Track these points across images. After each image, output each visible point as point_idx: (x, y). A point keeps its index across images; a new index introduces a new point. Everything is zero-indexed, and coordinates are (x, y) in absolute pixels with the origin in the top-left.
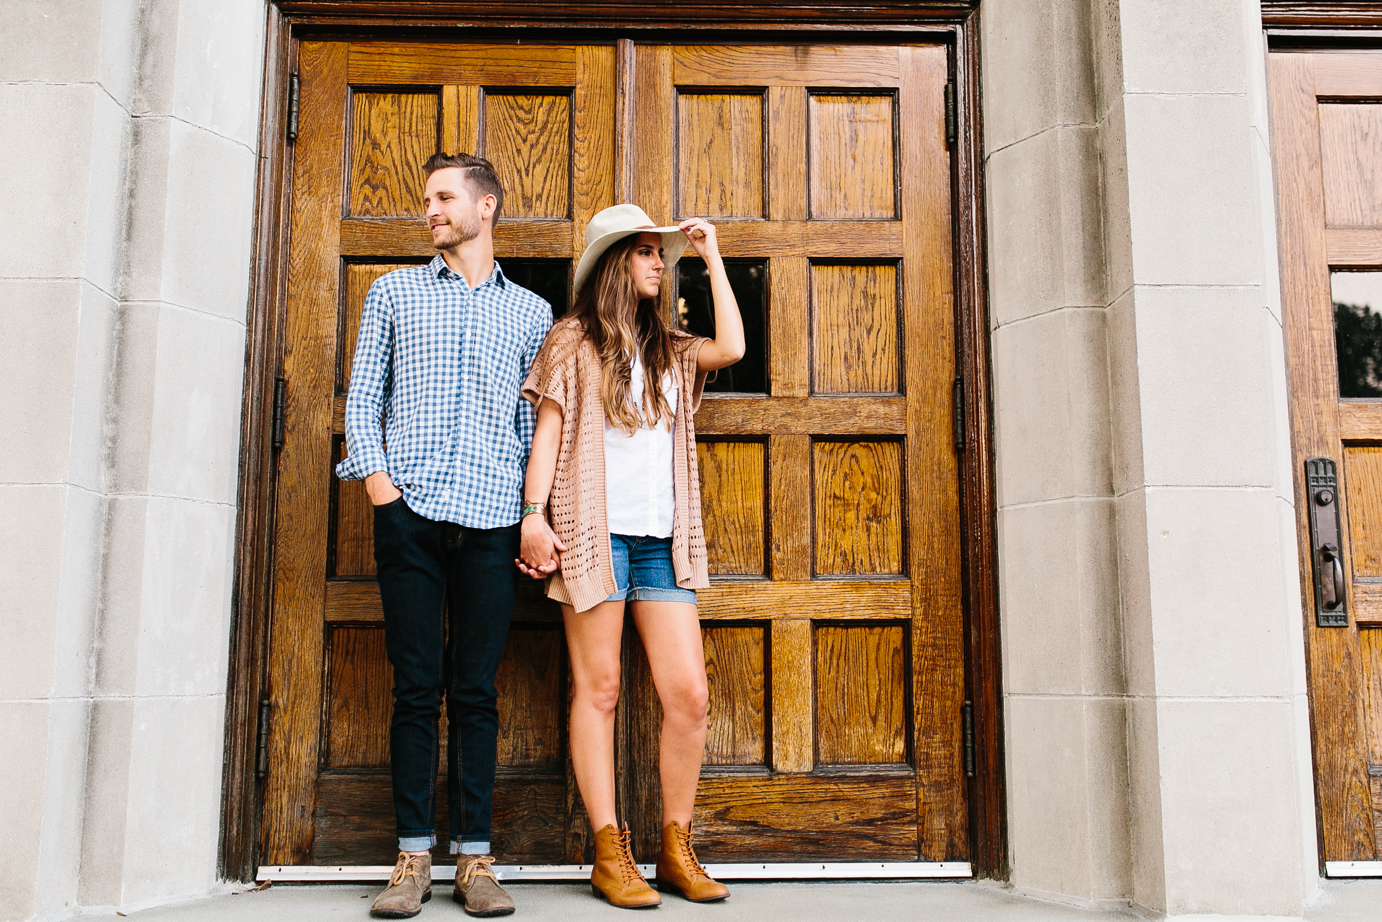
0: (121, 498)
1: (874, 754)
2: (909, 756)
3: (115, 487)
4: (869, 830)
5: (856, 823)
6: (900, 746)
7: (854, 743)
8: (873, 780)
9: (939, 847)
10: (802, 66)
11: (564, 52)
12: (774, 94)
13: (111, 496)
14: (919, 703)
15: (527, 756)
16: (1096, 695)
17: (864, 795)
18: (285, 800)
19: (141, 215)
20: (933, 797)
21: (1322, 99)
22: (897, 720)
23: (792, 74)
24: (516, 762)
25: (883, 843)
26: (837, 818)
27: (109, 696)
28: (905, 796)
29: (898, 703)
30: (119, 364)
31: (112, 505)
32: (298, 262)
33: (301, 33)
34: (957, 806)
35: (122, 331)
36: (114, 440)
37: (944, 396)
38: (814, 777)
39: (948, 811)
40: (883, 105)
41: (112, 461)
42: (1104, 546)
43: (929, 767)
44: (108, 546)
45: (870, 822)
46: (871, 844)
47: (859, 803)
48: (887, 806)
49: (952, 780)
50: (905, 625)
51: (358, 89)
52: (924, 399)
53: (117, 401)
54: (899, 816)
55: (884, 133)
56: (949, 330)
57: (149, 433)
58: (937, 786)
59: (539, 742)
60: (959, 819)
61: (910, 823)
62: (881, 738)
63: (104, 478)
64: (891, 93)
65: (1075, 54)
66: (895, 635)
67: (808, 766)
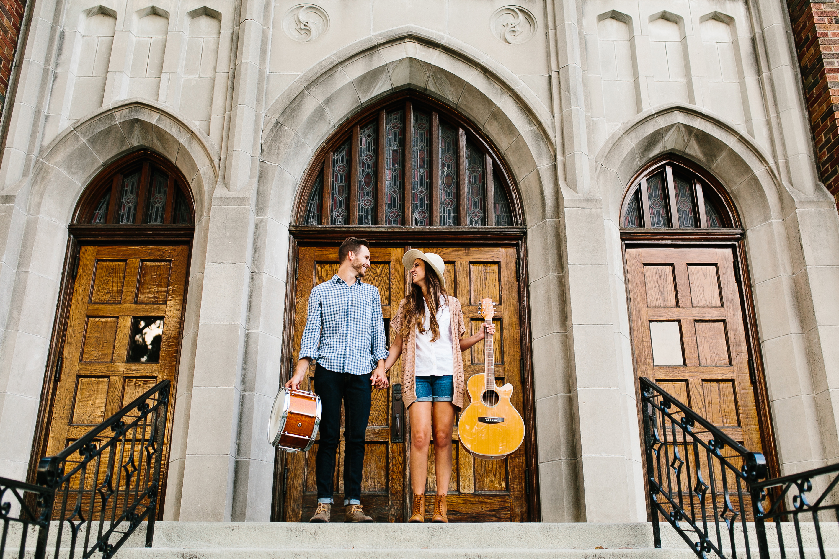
0: (246, 394)
1: (495, 488)
2: (507, 488)
3: (244, 390)
4: (494, 513)
5: (489, 511)
6: (504, 485)
7: (488, 484)
8: (495, 496)
10: (467, 254)
11: (387, 250)
12: (458, 263)
13: (243, 394)
14: (510, 469)
15: (375, 488)
16: (566, 459)
17: (492, 501)
18: (292, 502)
19: (253, 303)
20: (516, 502)
21: (645, 264)
22: (503, 476)
23: (464, 257)
24: (371, 490)
25: (499, 518)
26: (482, 509)
27: (243, 458)
28: (506, 502)
29: (503, 470)
30: (246, 351)
31: (243, 397)
32: (298, 320)
33: (300, 244)
34: (524, 505)
35: (247, 341)
36: (244, 376)
37: (517, 364)
38: (474, 495)
39: (521, 507)
40: (495, 267)
41: (243, 382)
42: (568, 410)
43: (514, 491)
44: (242, 410)
45: (494, 510)
46: (494, 518)
47: (490, 504)
48: (500, 505)
49: (522, 496)
51: (318, 262)
52: (510, 365)
53: (245, 363)
54: (504, 508)
55: (496, 276)
56: (518, 342)
57: (255, 373)
58: (517, 498)
59: (379, 483)
60: (525, 509)
61: (508, 511)
62: (497, 482)
63: (241, 388)
64: (498, 263)
65: (555, 251)
67: (472, 491)
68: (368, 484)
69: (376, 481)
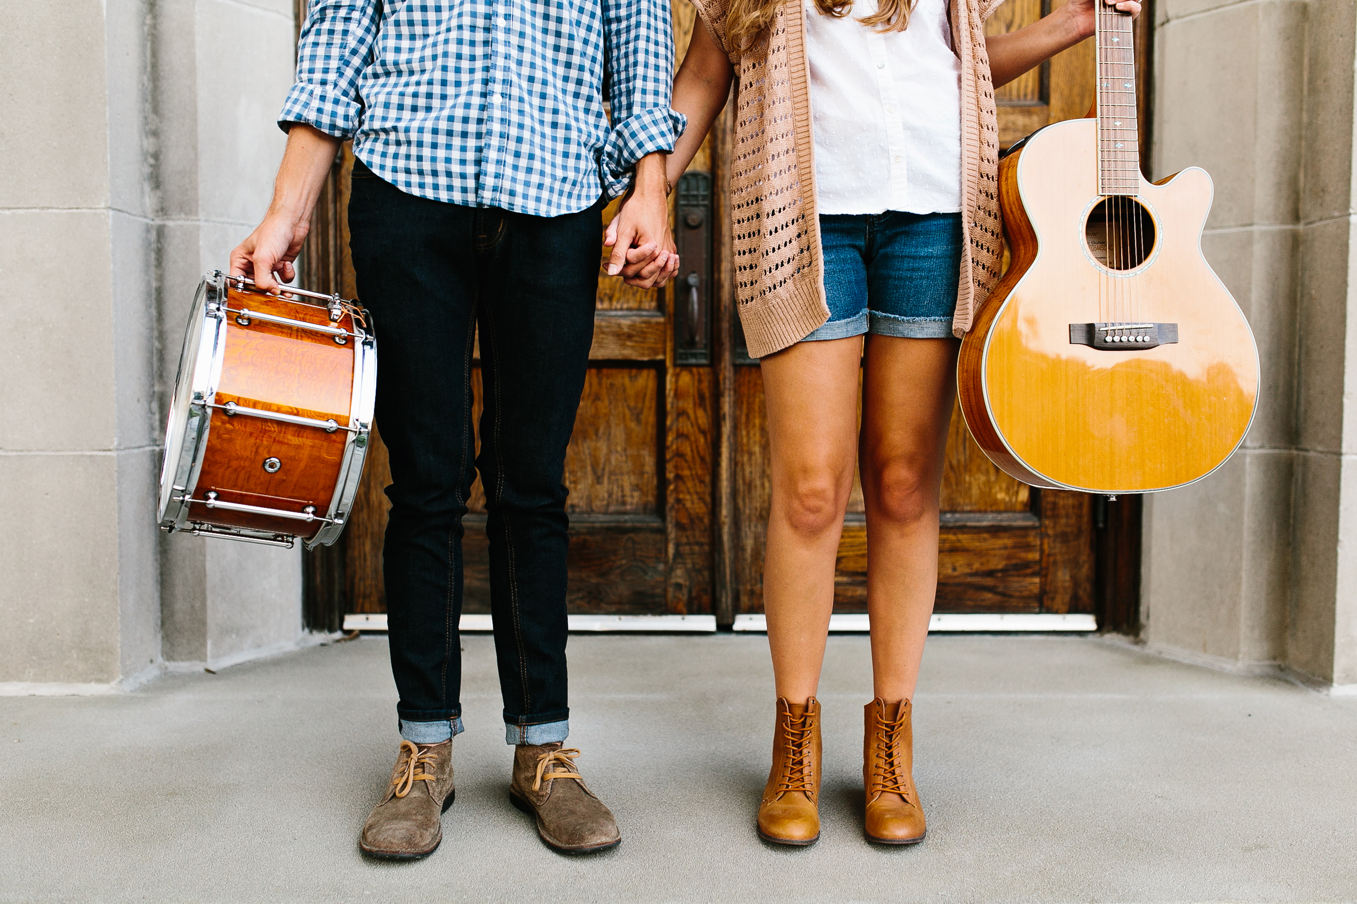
0: (170, 223)
1: (995, 502)
2: (1034, 505)
3: (163, 210)
4: (989, 581)
5: (975, 574)
6: (1024, 494)
7: (975, 491)
8: (995, 531)
9: (1062, 598)
13: (158, 222)
15: (624, 503)
16: (1262, 447)
17: (984, 545)
18: (368, 547)
20: (1058, 548)
24: (612, 508)
25: (1003, 594)
26: (954, 569)
28: (1028, 547)
30: (155, 66)
31: (161, 232)
34: (1084, 558)
35: (154, 26)
36: (156, 156)
39: (1074, 564)
41: (156, 180)
43: (1055, 517)
44: (161, 278)
45: (990, 573)
46: (989, 596)
47: (979, 554)
48: (1008, 557)
49: (1080, 531)
52: (1069, 109)
53: (156, 110)
54: (1021, 568)
57: (195, 148)
58: (1063, 537)
59: (636, 487)
60: (1085, 570)
61: (1034, 574)
62: (1004, 486)
63: (150, 201)
68: (602, 490)
69: (627, 481)
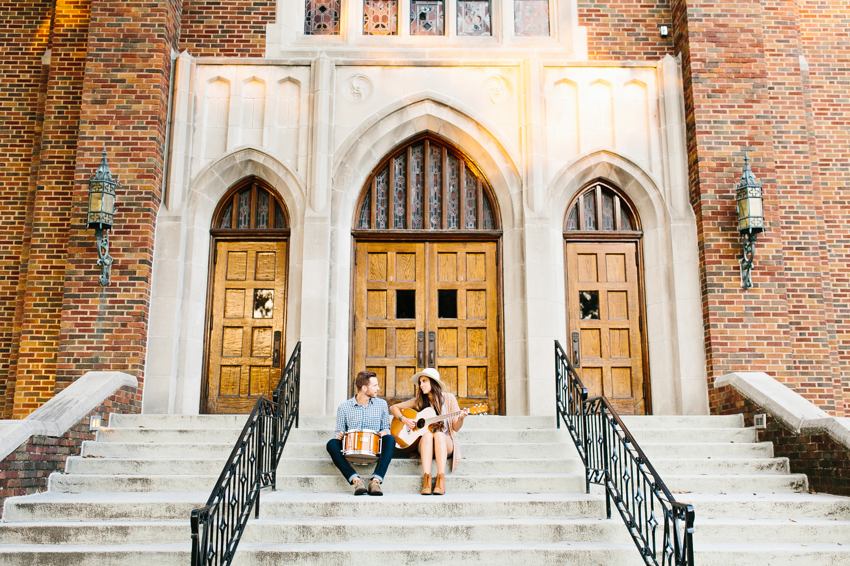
0: (331, 340)
1: (480, 394)
2: (487, 394)
3: (329, 338)
6: (485, 392)
7: (476, 392)
8: (479, 399)
9: (493, 412)
10: (465, 248)
11: (414, 245)
12: (459, 254)
13: (329, 340)
14: (489, 383)
16: (522, 378)
17: (477, 402)
19: (332, 284)
20: (492, 402)
21: (579, 254)
22: (485, 387)
23: (462, 249)
24: (405, 395)
27: (331, 378)
29: (485, 383)
30: (329, 314)
31: (329, 342)
32: (358, 291)
33: (358, 241)
34: (497, 404)
35: (330, 307)
36: (329, 329)
37: (495, 319)
38: (467, 398)
39: (495, 405)
40: (483, 255)
41: (329, 333)
42: (524, 349)
43: (491, 396)
44: (329, 349)
49: (496, 399)
50: (486, 367)
51: (369, 253)
52: (490, 319)
55: (483, 262)
56: (496, 305)
57: (335, 327)
58: (493, 400)
59: (410, 391)
60: (497, 407)
62: (481, 390)
63: (328, 336)
64: (484, 253)
65: (520, 250)
66: (484, 369)
67: (466, 396)
68: (403, 392)
69: (408, 390)
